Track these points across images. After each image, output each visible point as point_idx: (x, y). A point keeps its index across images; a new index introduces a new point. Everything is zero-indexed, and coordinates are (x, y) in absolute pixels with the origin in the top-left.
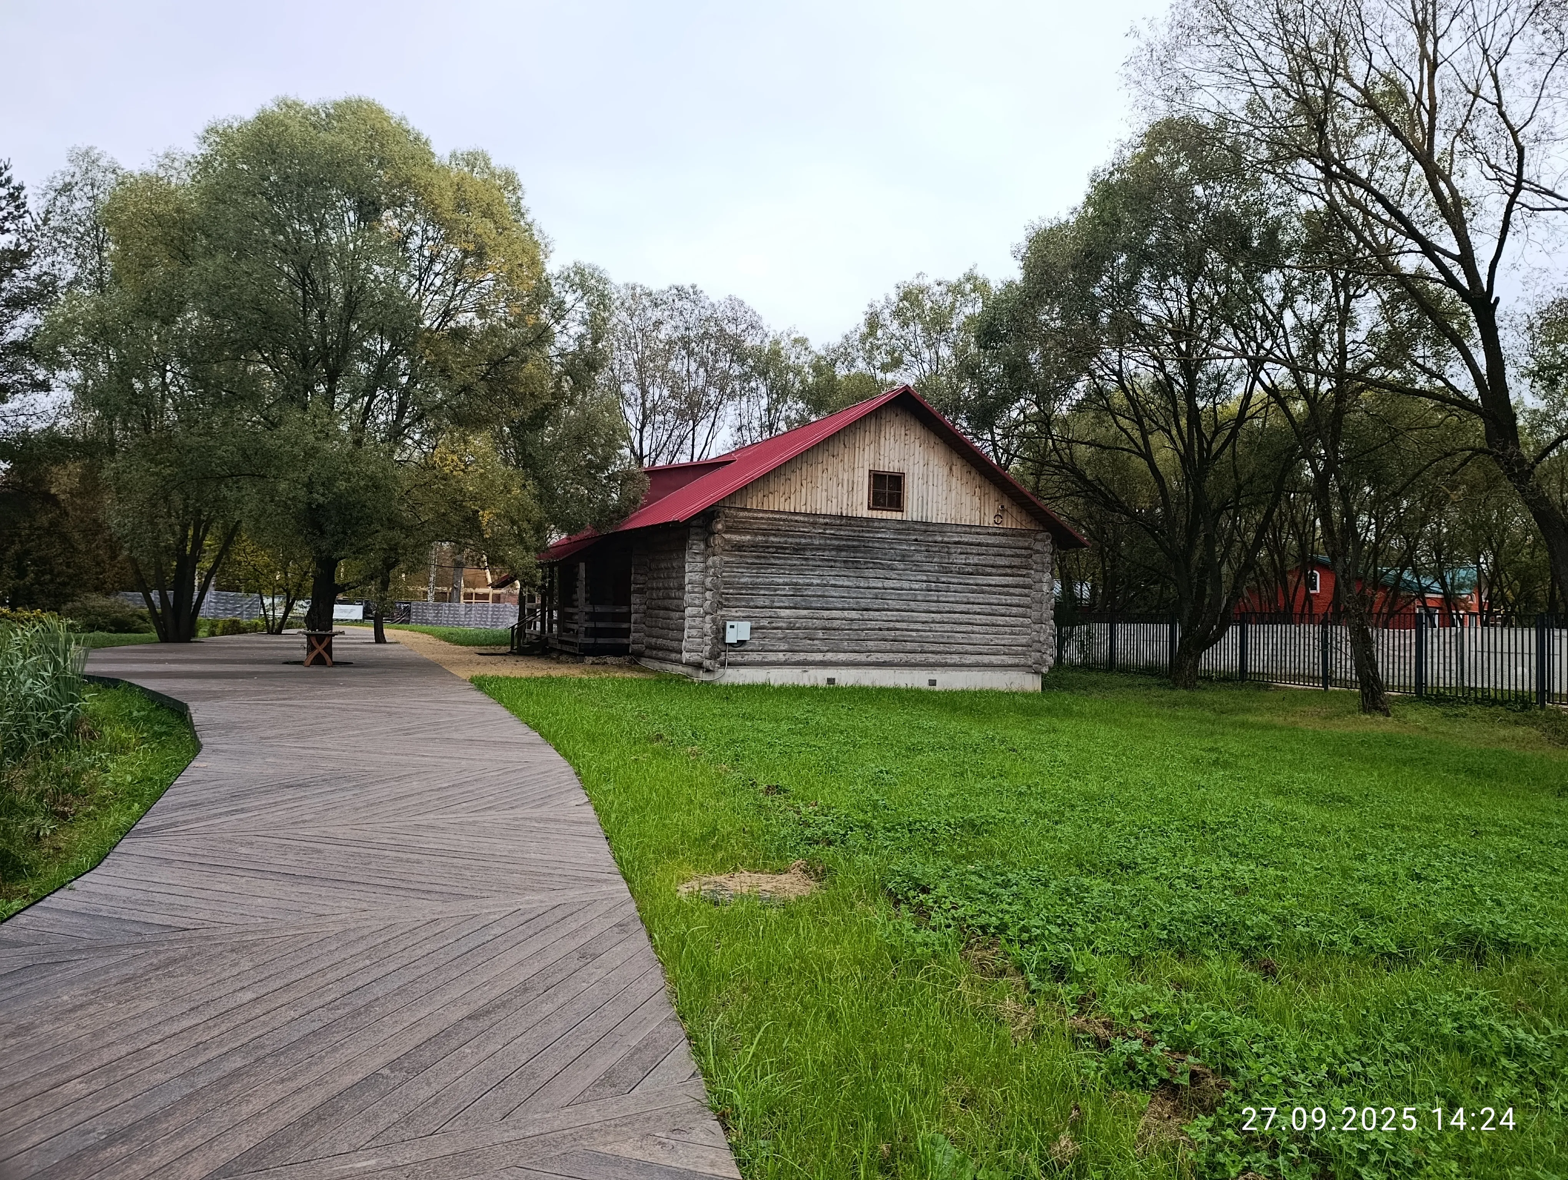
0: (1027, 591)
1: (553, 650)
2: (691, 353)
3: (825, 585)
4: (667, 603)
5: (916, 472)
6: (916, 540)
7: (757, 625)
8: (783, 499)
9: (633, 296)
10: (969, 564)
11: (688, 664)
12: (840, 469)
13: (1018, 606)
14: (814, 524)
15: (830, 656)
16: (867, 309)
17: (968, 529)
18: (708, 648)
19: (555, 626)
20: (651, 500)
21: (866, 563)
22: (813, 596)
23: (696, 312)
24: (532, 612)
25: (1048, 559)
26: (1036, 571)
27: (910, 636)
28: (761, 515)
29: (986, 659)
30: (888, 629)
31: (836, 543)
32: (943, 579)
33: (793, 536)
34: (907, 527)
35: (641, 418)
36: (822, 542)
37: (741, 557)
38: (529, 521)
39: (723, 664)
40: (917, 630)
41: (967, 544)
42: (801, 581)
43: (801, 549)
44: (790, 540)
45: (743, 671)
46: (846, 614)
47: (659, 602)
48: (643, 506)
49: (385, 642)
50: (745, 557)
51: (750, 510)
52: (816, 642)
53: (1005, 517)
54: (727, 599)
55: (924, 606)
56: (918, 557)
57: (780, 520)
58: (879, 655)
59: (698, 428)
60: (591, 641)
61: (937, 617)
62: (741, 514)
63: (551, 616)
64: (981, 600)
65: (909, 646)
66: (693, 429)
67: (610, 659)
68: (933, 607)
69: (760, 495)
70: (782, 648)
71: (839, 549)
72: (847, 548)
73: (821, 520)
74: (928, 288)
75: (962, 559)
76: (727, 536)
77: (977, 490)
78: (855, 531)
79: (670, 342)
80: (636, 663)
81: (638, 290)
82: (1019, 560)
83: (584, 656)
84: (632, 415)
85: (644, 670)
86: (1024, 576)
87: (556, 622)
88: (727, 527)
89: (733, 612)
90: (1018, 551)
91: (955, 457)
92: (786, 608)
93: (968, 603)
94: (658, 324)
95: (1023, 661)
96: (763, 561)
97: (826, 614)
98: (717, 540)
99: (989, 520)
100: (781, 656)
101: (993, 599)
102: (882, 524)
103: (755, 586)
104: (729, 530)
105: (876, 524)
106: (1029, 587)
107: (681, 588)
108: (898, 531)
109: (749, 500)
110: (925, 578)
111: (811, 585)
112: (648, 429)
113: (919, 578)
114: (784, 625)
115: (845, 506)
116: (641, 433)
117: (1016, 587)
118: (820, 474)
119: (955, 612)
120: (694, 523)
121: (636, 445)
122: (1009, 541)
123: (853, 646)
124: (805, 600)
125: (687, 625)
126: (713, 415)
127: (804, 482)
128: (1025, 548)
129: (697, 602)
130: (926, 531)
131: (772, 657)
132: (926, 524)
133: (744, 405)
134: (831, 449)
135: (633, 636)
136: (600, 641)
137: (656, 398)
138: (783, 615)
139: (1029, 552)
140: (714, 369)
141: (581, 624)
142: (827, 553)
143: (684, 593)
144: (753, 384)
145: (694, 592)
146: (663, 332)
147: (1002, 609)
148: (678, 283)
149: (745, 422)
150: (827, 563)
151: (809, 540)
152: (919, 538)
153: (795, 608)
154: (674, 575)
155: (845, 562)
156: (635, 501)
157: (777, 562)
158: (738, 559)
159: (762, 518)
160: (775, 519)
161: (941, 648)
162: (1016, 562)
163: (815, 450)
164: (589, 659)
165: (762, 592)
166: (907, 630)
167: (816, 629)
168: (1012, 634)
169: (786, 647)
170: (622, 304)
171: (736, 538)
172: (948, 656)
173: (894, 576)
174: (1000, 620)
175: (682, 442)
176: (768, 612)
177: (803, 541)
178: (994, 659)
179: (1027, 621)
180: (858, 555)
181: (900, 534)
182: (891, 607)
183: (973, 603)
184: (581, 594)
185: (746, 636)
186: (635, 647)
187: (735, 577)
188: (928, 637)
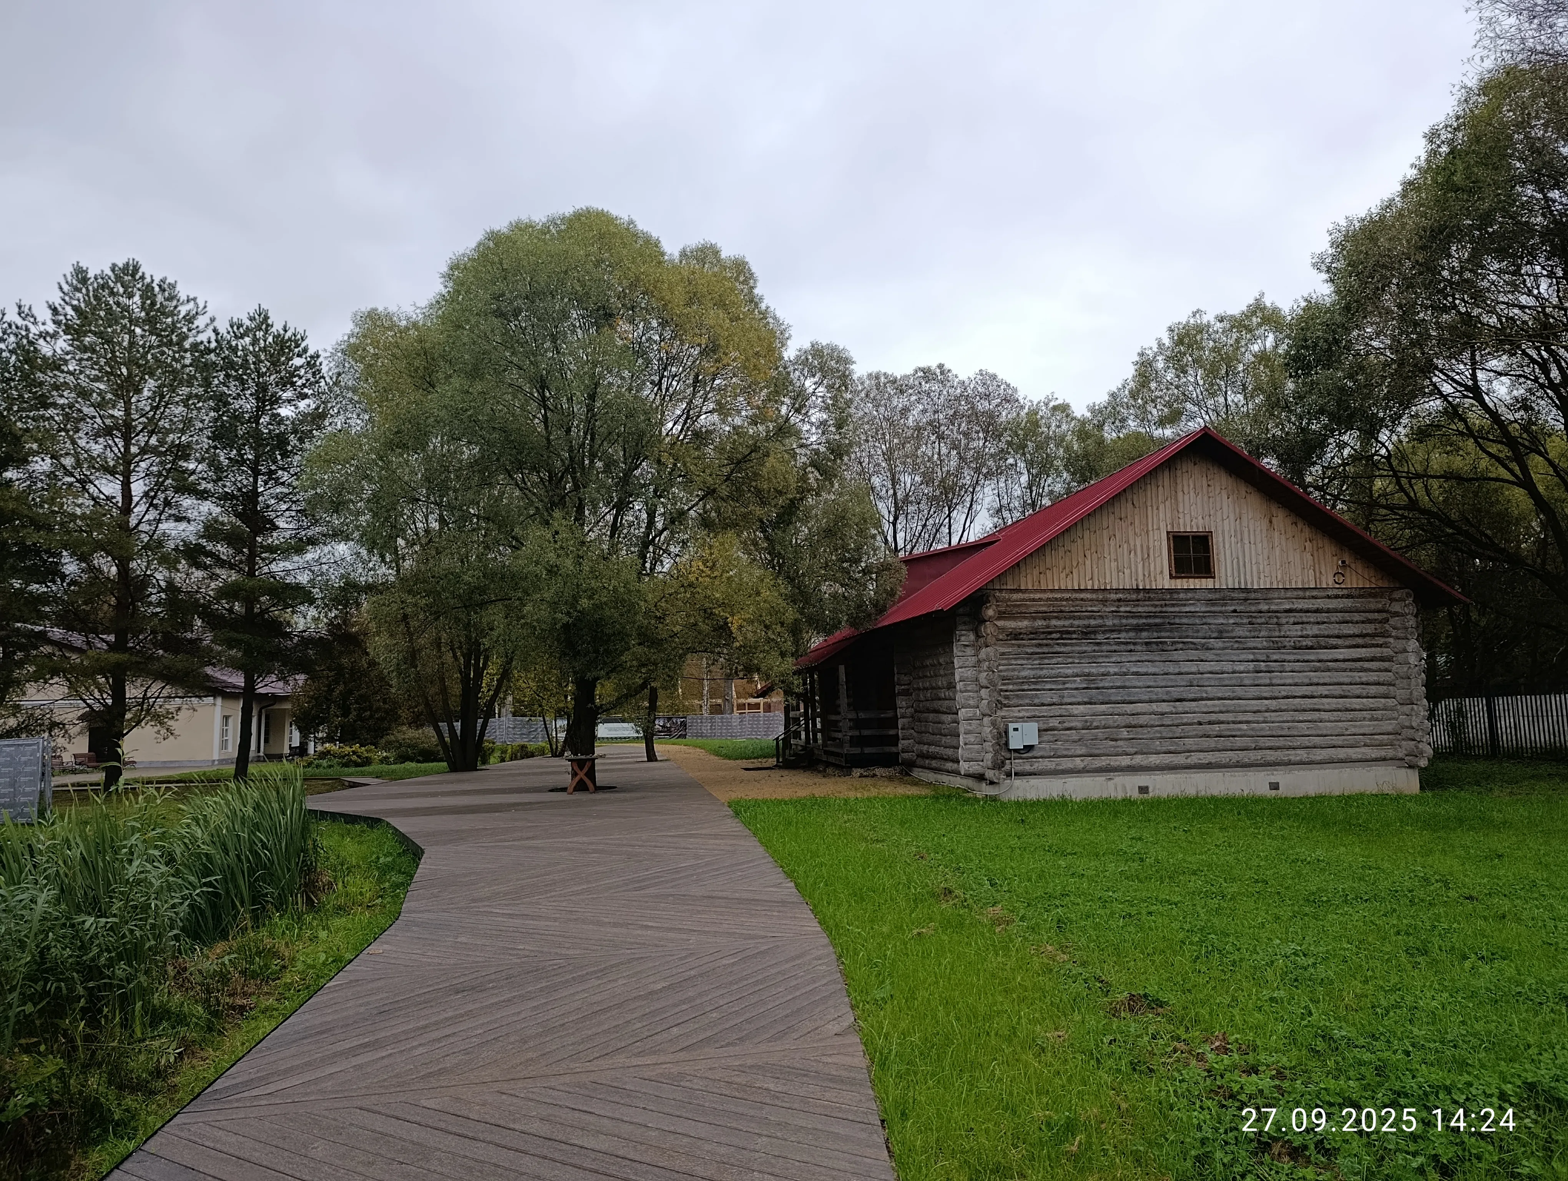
0: (1386, 664)
1: (819, 761)
2: (941, 437)
3: (1125, 674)
4: (936, 704)
5: (1226, 528)
6: (1235, 611)
7: (1045, 726)
8: (1063, 575)
9: (878, 385)
10: (1307, 636)
11: (968, 776)
12: (1131, 533)
13: (1378, 684)
14: (1104, 602)
15: (1138, 760)
16: (1137, 358)
17: (1301, 593)
18: (989, 756)
19: (819, 735)
20: (910, 592)
21: (1173, 643)
22: (1112, 688)
23: (945, 393)
24: (796, 720)
25: (1412, 622)
26: (1397, 638)
27: (1240, 730)
28: (1037, 596)
29: (1342, 753)
30: (1210, 723)
31: (1134, 621)
32: (1275, 657)
33: (1080, 618)
34: (1221, 597)
35: (893, 509)
36: (1116, 622)
37: (1019, 646)
38: (782, 624)
39: (1009, 775)
40: (1248, 722)
41: (1301, 611)
42: (1094, 671)
43: (1090, 633)
44: (1076, 622)
45: (1034, 781)
46: (1154, 707)
47: (928, 704)
48: (901, 599)
49: (656, 760)
50: (1024, 646)
51: (1026, 591)
52: (1120, 743)
53: (1348, 574)
54: (1006, 697)
55: (1254, 691)
56: (1239, 632)
57: (1062, 600)
58: (1202, 755)
59: (954, 514)
60: (857, 751)
61: (1272, 704)
62: (1015, 596)
63: (814, 725)
64: (1327, 680)
65: (1239, 742)
66: (949, 516)
67: (879, 771)
68: (1266, 691)
69: (1036, 572)
70: (1079, 752)
71: (1138, 629)
72: (1149, 627)
73: (1113, 596)
74: (1208, 326)
75: (1296, 630)
76: (1000, 623)
77: (1308, 544)
78: (1156, 606)
79: (918, 429)
80: (908, 774)
81: (882, 379)
82: (1373, 626)
83: (851, 768)
84: (884, 508)
85: (917, 783)
86: (1381, 646)
87: (820, 731)
88: (1000, 612)
89: (1015, 712)
90: (1371, 616)
91: (1274, 509)
92: (1079, 704)
93: (1311, 685)
94: (905, 411)
95: (1391, 753)
96: (1045, 650)
97: (1129, 708)
98: (988, 629)
99: (1328, 580)
100: (1078, 762)
101: (1344, 677)
102: (1190, 595)
103: (1038, 680)
104: (1001, 616)
105: (1182, 596)
106: (1389, 659)
107: (951, 686)
108: (1211, 602)
109: (1023, 579)
110: (1251, 657)
111: (1107, 674)
112: (901, 518)
113: (1242, 657)
114: (1079, 725)
115: (1141, 577)
116: (894, 524)
117: (1372, 659)
118: (1106, 541)
119: (1295, 697)
120: (961, 610)
121: (890, 538)
122: (1358, 603)
123: (1168, 745)
124: (1102, 694)
125: (962, 730)
126: (969, 499)
127: (1088, 553)
128: (1379, 611)
129: (971, 702)
130: (1246, 600)
131: (1066, 764)
132: (1246, 590)
133: (1002, 485)
134: (1117, 511)
135: (902, 744)
136: (867, 750)
137: (908, 485)
138: (1076, 712)
139: (1385, 615)
140: (967, 448)
141: (846, 733)
142: (1123, 635)
143: (955, 693)
144: (1011, 461)
145: (966, 691)
146: (911, 418)
147: (1357, 690)
148: (923, 364)
149: (1005, 502)
150: (1123, 647)
151: (1099, 622)
152: (1238, 608)
153: (1091, 703)
154: (942, 672)
155: (1147, 644)
156: (892, 593)
157: (1062, 649)
158: (1016, 650)
159: (1040, 599)
160: (1056, 599)
161: (1281, 742)
162: (1369, 628)
163: (1098, 516)
164: (857, 772)
165: (1048, 686)
166: (1234, 722)
167: (1118, 727)
168: (1372, 719)
169: (1083, 751)
170: (867, 396)
171: (1011, 624)
172: (1293, 752)
173: (1211, 657)
174: (1356, 703)
175: (937, 531)
176: (1056, 710)
177: (1093, 622)
178: (1353, 753)
179: (1391, 702)
180: (1163, 634)
181: (1213, 605)
182: (1211, 696)
183: (1318, 684)
184: (843, 701)
185: (1033, 739)
186: (905, 755)
187: (1014, 670)
188: (1262, 729)
